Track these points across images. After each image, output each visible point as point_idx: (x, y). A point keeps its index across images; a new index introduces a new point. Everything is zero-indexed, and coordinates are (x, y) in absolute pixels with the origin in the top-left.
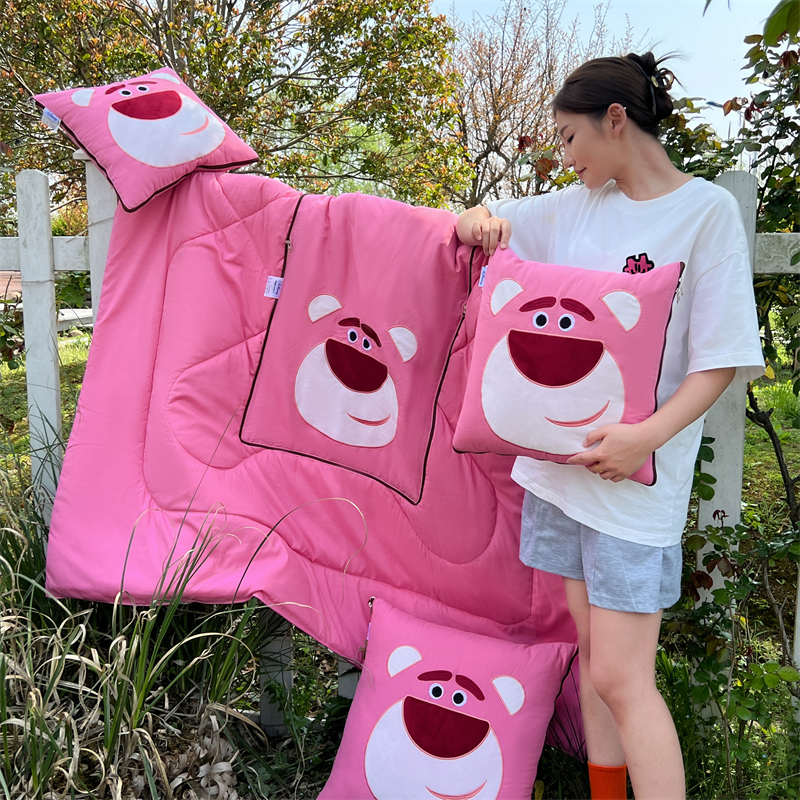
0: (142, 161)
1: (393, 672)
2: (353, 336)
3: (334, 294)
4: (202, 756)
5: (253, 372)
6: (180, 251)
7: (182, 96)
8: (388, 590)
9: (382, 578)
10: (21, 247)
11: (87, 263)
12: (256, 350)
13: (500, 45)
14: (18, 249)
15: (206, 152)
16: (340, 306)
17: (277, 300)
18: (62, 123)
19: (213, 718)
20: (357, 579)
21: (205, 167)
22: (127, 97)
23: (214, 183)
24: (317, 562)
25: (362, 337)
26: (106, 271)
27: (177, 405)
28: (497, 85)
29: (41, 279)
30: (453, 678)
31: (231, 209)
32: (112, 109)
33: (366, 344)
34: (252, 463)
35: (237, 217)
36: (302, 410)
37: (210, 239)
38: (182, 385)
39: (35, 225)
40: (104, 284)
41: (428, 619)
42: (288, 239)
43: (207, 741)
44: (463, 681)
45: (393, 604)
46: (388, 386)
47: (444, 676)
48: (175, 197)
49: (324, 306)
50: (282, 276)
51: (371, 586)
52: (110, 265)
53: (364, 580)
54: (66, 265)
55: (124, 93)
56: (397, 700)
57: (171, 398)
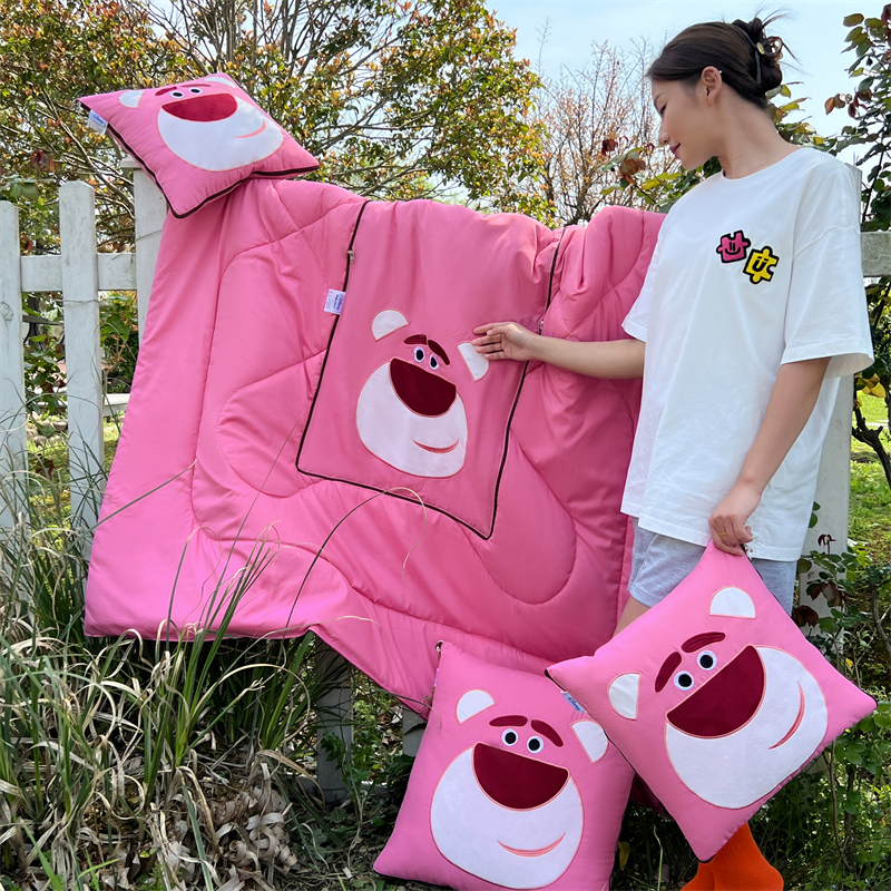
0: (195, 164)
1: (462, 718)
2: (420, 355)
3: (400, 309)
4: (251, 806)
5: (312, 396)
6: (233, 263)
7: (237, 99)
8: (458, 636)
9: (451, 622)
10: (64, 265)
11: (134, 282)
12: (314, 371)
13: (590, 101)
14: (60, 268)
15: (262, 156)
16: (406, 323)
17: (338, 316)
18: (109, 126)
19: (264, 766)
20: (424, 623)
21: (261, 173)
22: (178, 99)
23: (270, 190)
24: (379, 603)
25: (429, 355)
26: (154, 286)
27: (228, 426)
28: (587, 146)
29: (85, 299)
30: (529, 724)
31: (289, 218)
32: (162, 110)
33: (434, 363)
34: (309, 493)
35: (295, 227)
36: (365, 438)
37: (266, 251)
38: (234, 406)
39: (79, 240)
40: (151, 299)
41: (501, 664)
42: (350, 248)
43: (257, 791)
44: (540, 727)
45: (463, 649)
46: (457, 407)
47: (518, 721)
48: (229, 203)
49: (388, 322)
50: (344, 290)
51: (439, 631)
52: (158, 279)
53: (431, 625)
54: (111, 283)
55: (175, 94)
56: (467, 747)
57: (222, 419)
